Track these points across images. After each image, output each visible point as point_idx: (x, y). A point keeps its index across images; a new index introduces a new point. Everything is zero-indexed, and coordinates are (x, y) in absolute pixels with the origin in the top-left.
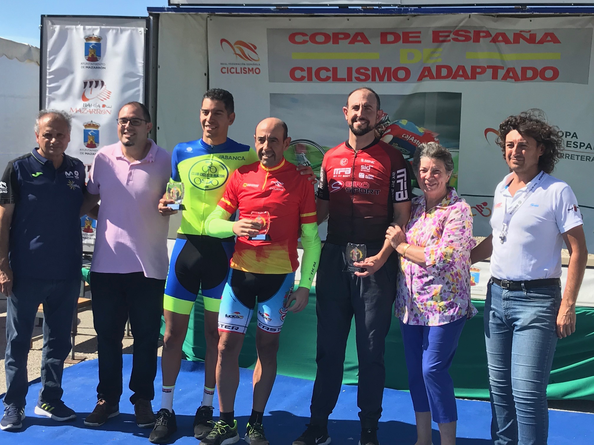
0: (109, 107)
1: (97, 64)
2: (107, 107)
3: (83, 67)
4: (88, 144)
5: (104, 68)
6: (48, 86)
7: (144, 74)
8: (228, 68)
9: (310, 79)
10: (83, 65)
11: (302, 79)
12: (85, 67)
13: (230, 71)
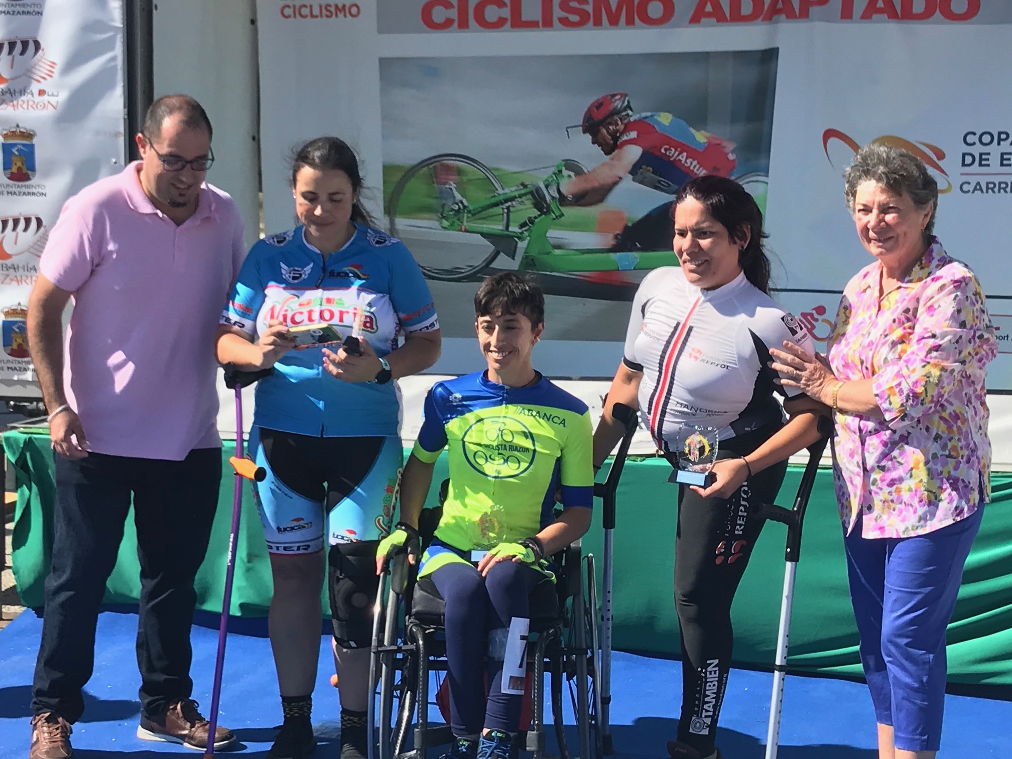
0: (53, 95)
1: (24, 6)
2: (48, 95)
4: (12, 173)
5: (39, 12)
7: (123, 24)
8: (294, 6)
9: (463, 24)
11: (446, 25)
13: (300, 14)
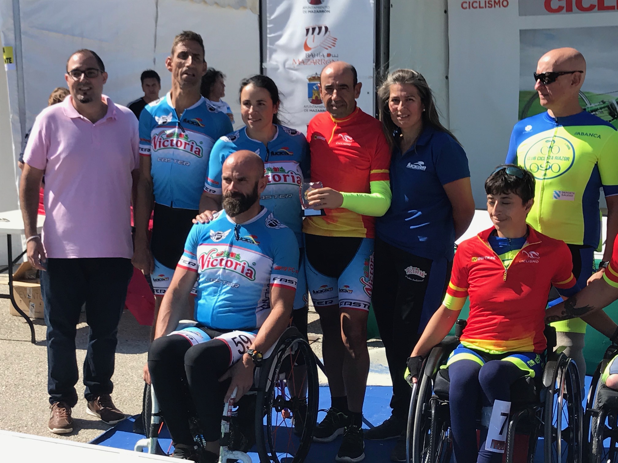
1: (320, 7)
3: (306, 12)
4: (313, 100)
5: (328, 11)
6: (268, 36)
8: (469, 2)
9: (569, 10)
11: (559, 10)
12: (307, 12)
13: (473, 7)
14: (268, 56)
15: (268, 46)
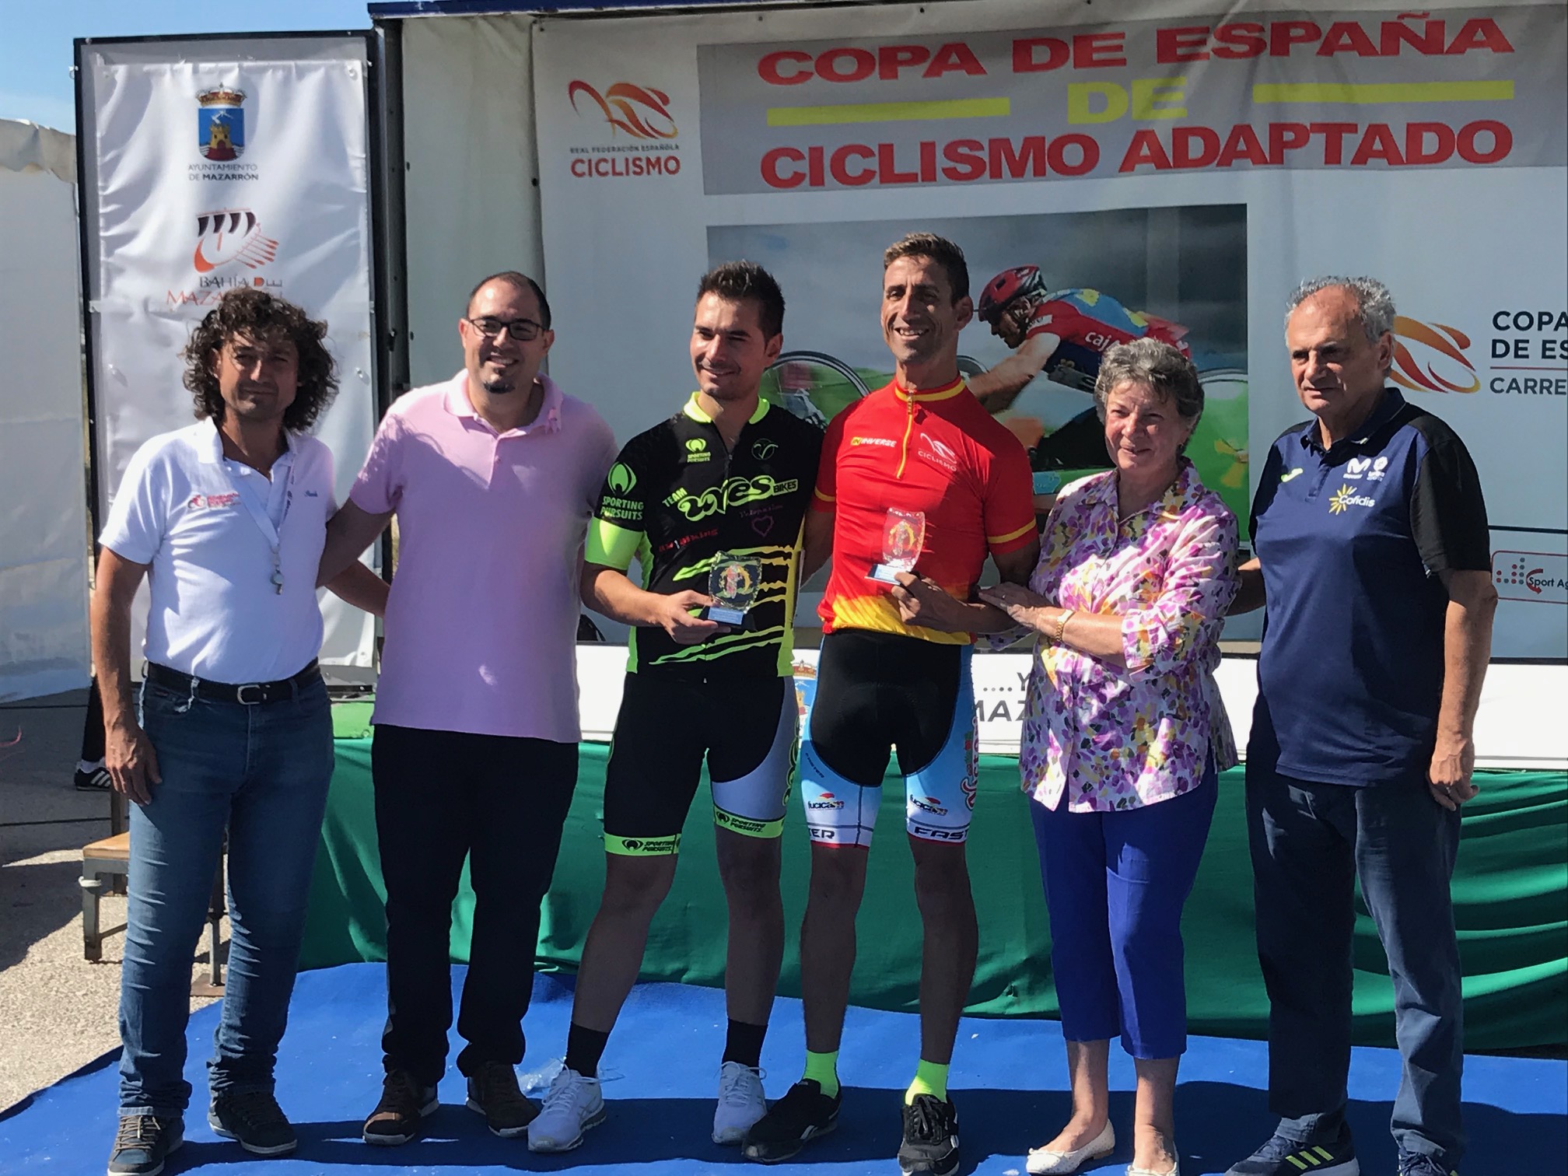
0: (274, 285)
1: (233, 167)
3: (197, 177)
5: (253, 176)
6: (102, 234)
7: (367, 189)
8: (590, 161)
9: (818, 181)
10: (194, 172)
11: (795, 181)
12: (201, 176)
13: (598, 171)
14: (102, 282)
15: (102, 258)
